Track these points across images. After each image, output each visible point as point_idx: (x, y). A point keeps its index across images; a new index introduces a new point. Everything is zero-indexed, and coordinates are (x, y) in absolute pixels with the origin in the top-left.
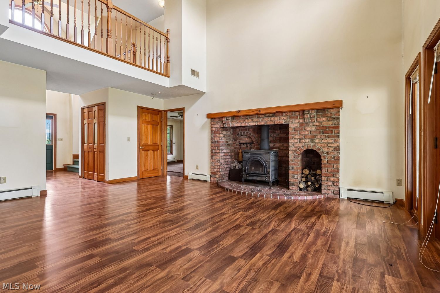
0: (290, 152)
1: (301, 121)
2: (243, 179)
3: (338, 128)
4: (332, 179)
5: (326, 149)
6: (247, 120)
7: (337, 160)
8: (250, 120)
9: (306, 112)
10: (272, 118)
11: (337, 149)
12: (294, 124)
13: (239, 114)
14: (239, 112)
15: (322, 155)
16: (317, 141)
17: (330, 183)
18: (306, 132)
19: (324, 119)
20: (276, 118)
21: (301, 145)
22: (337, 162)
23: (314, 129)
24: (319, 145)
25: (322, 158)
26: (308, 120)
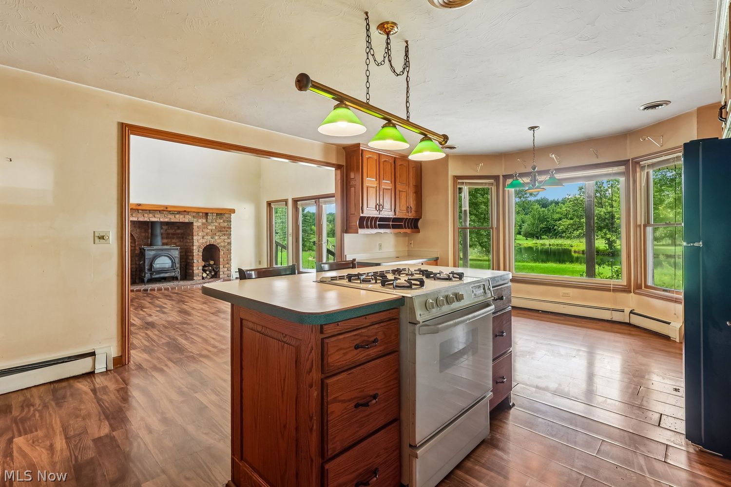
0: (194, 248)
1: (204, 221)
2: (146, 279)
3: (230, 228)
4: (227, 266)
5: (222, 244)
6: (146, 215)
7: (229, 251)
8: (151, 215)
9: (209, 214)
10: (177, 216)
11: (229, 244)
12: (197, 223)
13: (140, 208)
14: (139, 205)
15: (221, 248)
16: (217, 238)
17: (226, 269)
18: (208, 231)
19: (221, 221)
20: (182, 216)
21: (204, 241)
22: (230, 253)
23: (214, 228)
24: (218, 241)
25: (221, 250)
26: (209, 221)
